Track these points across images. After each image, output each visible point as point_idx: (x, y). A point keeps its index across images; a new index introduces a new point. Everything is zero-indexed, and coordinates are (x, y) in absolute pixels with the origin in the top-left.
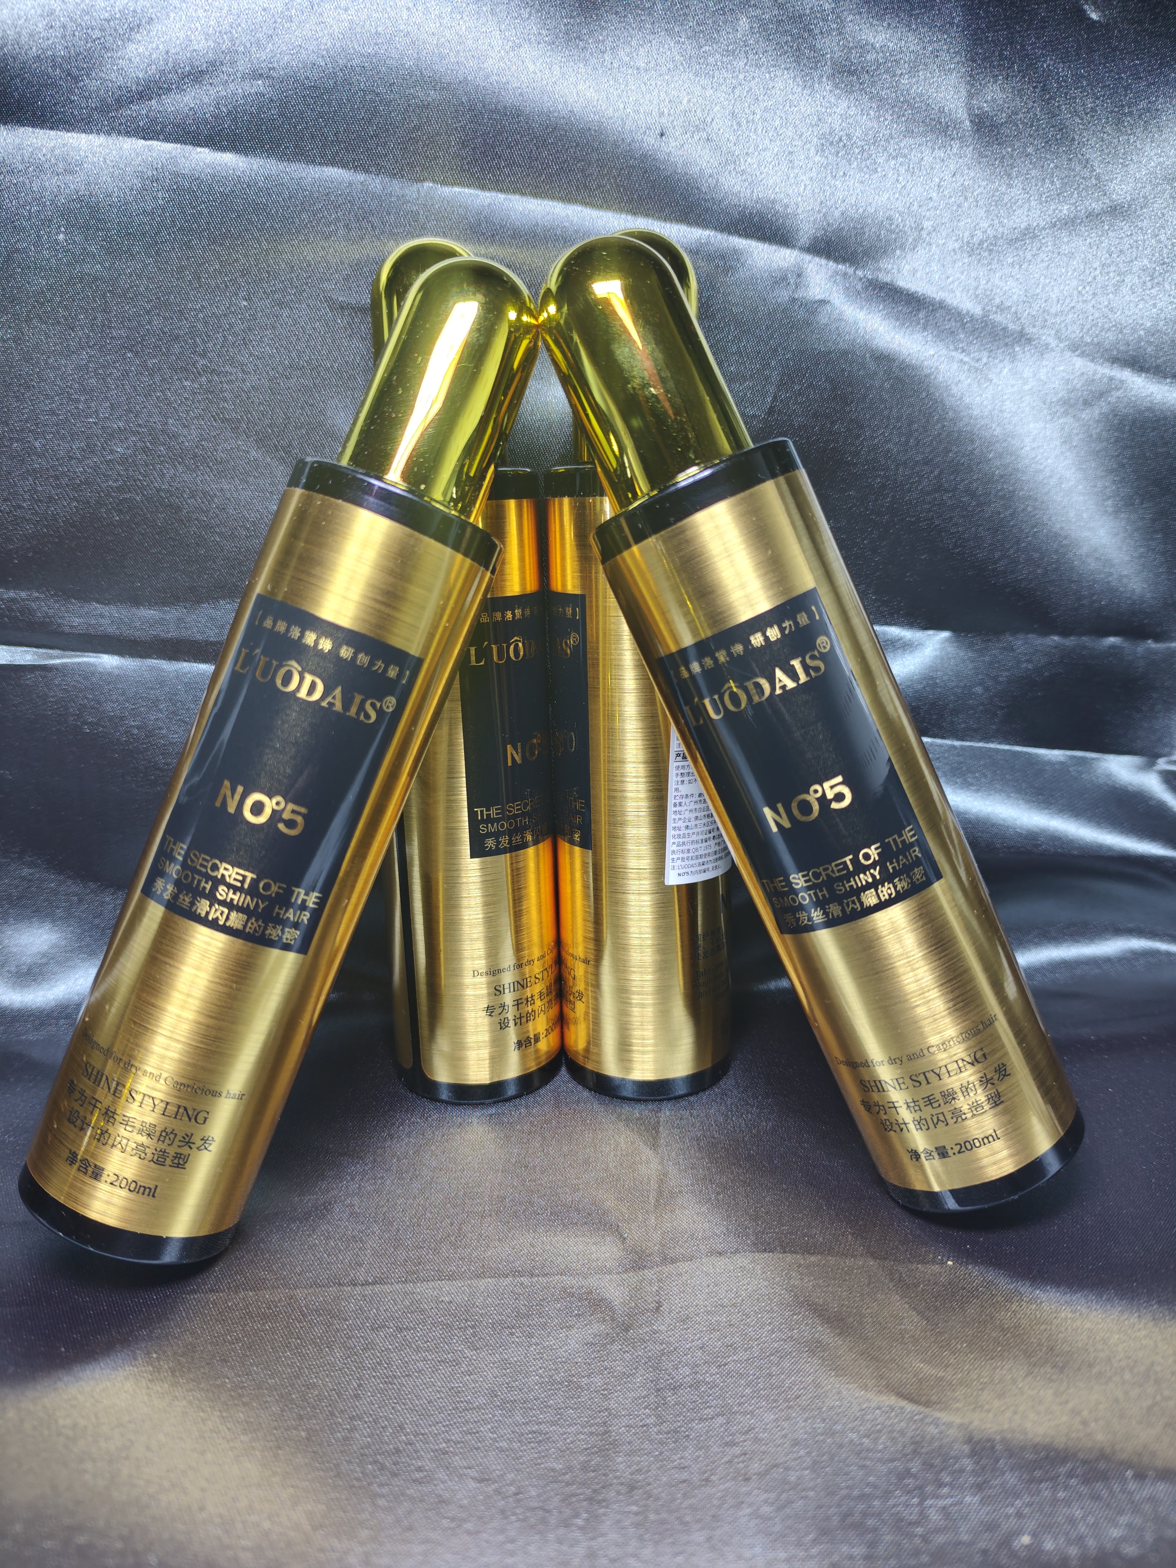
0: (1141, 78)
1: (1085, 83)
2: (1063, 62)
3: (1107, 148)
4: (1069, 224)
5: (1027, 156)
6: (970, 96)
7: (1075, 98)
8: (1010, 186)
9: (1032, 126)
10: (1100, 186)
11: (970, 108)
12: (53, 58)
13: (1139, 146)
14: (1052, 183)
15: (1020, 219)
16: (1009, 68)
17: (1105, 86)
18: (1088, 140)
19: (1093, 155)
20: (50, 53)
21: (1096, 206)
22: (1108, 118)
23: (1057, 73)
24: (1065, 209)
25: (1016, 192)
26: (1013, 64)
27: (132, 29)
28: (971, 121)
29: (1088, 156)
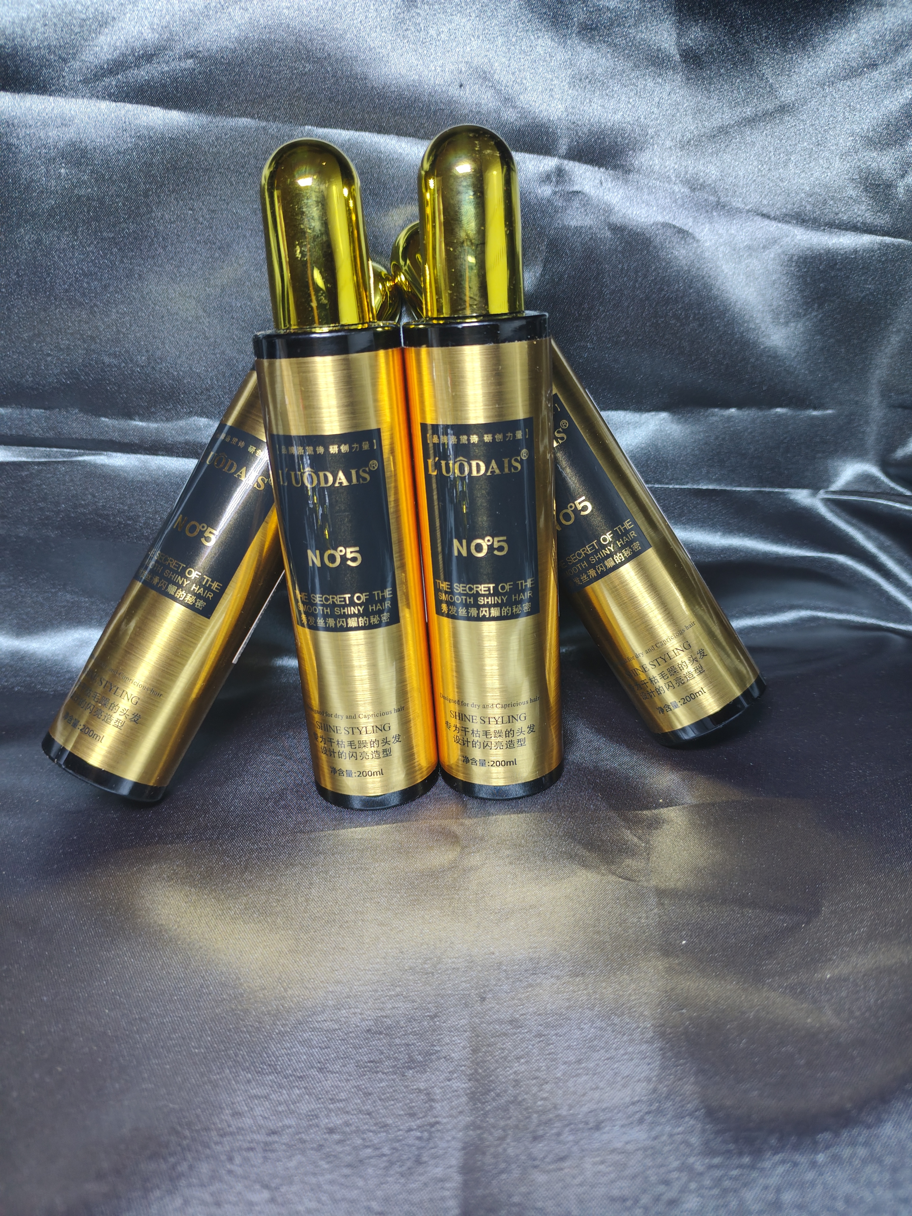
0: (799, 12)
1: (760, 19)
2: (745, 5)
3: (777, 64)
4: (751, 121)
5: (720, 75)
6: (679, 36)
7: (754, 30)
8: (709, 98)
9: (723, 53)
10: (772, 91)
11: (678, 45)
12: (49, 47)
13: (799, 62)
14: (739, 93)
15: (717, 121)
16: (706, 14)
17: (774, 20)
18: (763, 60)
19: (767, 72)
20: (46, 43)
21: (770, 107)
22: (777, 43)
23: (741, 13)
24: (749, 111)
25: (713, 102)
26: (709, 10)
27: (101, 26)
28: (680, 55)
29: (764, 71)
